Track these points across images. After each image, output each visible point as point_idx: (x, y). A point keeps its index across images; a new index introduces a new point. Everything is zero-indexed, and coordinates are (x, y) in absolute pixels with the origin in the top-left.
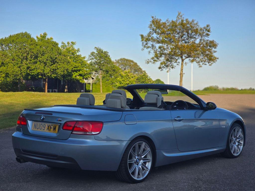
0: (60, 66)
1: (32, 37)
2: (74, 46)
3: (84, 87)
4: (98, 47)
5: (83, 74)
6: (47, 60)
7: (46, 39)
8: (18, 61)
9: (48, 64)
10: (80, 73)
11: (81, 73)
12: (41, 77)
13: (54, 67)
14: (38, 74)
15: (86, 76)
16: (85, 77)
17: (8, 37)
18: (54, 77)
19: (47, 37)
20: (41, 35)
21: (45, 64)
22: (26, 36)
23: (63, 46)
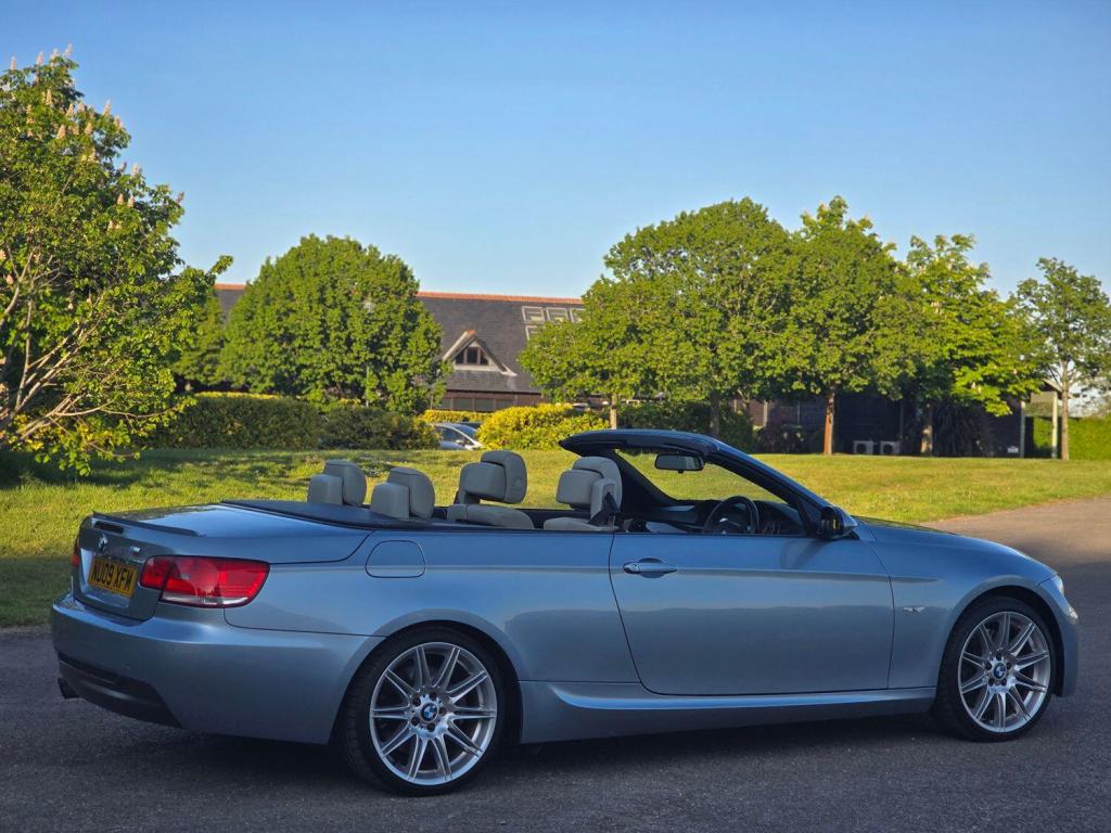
0: (886, 341)
1: (770, 219)
2: (963, 253)
3: (1023, 431)
4: (1055, 259)
5: (1000, 377)
6: (830, 316)
7: (844, 227)
8: (708, 318)
9: (833, 334)
10: (987, 374)
11: (991, 372)
12: (803, 387)
13: (859, 345)
14: (792, 374)
15: (1016, 386)
16: (1010, 390)
17: (673, 220)
18: (858, 390)
19: (846, 218)
20: (821, 209)
21: (822, 332)
22: (746, 216)
23: (916, 253)
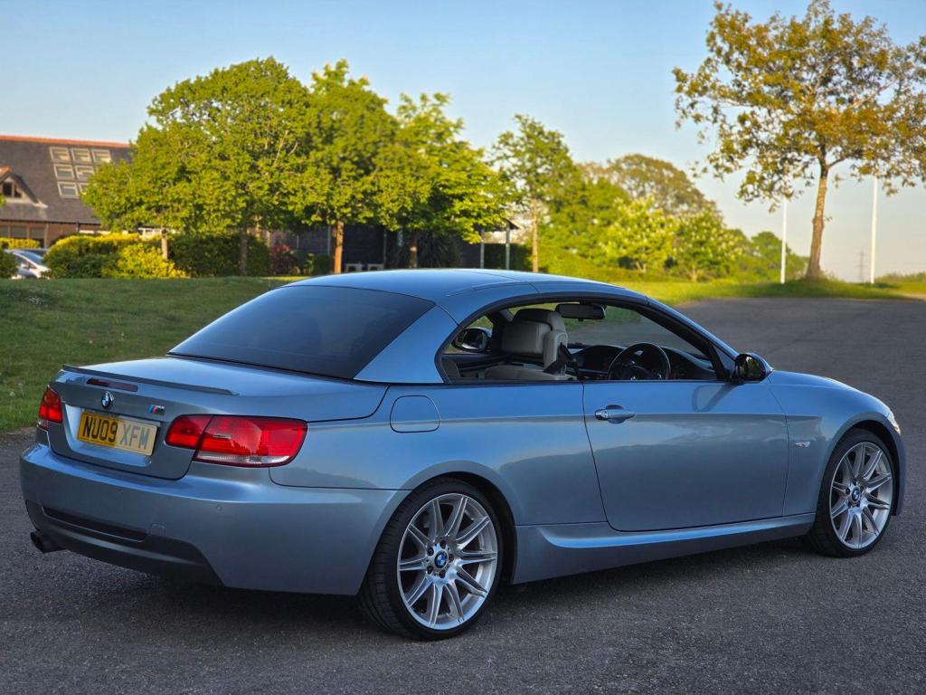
0: (387, 181)
1: (291, 76)
2: (441, 108)
3: (482, 255)
4: (528, 115)
5: (474, 211)
6: (343, 159)
7: (346, 84)
8: (241, 161)
9: (344, 175)
10: (463, 208)
11: (467, 207)
12: (320, 219)
13: (366, 183)
14: (309, 210)
15: (486, 219)
16: (480, 222)
17: (208, 75)
18: (364, 222)
19: (347, 77)
20: (326, 68)
21: (335, 171)
22: (272, 73)
23: (404, 108)
